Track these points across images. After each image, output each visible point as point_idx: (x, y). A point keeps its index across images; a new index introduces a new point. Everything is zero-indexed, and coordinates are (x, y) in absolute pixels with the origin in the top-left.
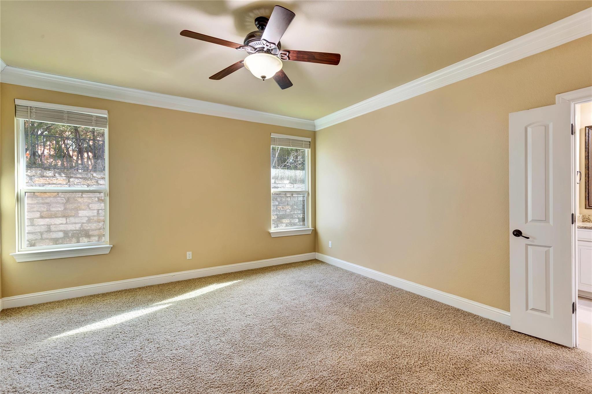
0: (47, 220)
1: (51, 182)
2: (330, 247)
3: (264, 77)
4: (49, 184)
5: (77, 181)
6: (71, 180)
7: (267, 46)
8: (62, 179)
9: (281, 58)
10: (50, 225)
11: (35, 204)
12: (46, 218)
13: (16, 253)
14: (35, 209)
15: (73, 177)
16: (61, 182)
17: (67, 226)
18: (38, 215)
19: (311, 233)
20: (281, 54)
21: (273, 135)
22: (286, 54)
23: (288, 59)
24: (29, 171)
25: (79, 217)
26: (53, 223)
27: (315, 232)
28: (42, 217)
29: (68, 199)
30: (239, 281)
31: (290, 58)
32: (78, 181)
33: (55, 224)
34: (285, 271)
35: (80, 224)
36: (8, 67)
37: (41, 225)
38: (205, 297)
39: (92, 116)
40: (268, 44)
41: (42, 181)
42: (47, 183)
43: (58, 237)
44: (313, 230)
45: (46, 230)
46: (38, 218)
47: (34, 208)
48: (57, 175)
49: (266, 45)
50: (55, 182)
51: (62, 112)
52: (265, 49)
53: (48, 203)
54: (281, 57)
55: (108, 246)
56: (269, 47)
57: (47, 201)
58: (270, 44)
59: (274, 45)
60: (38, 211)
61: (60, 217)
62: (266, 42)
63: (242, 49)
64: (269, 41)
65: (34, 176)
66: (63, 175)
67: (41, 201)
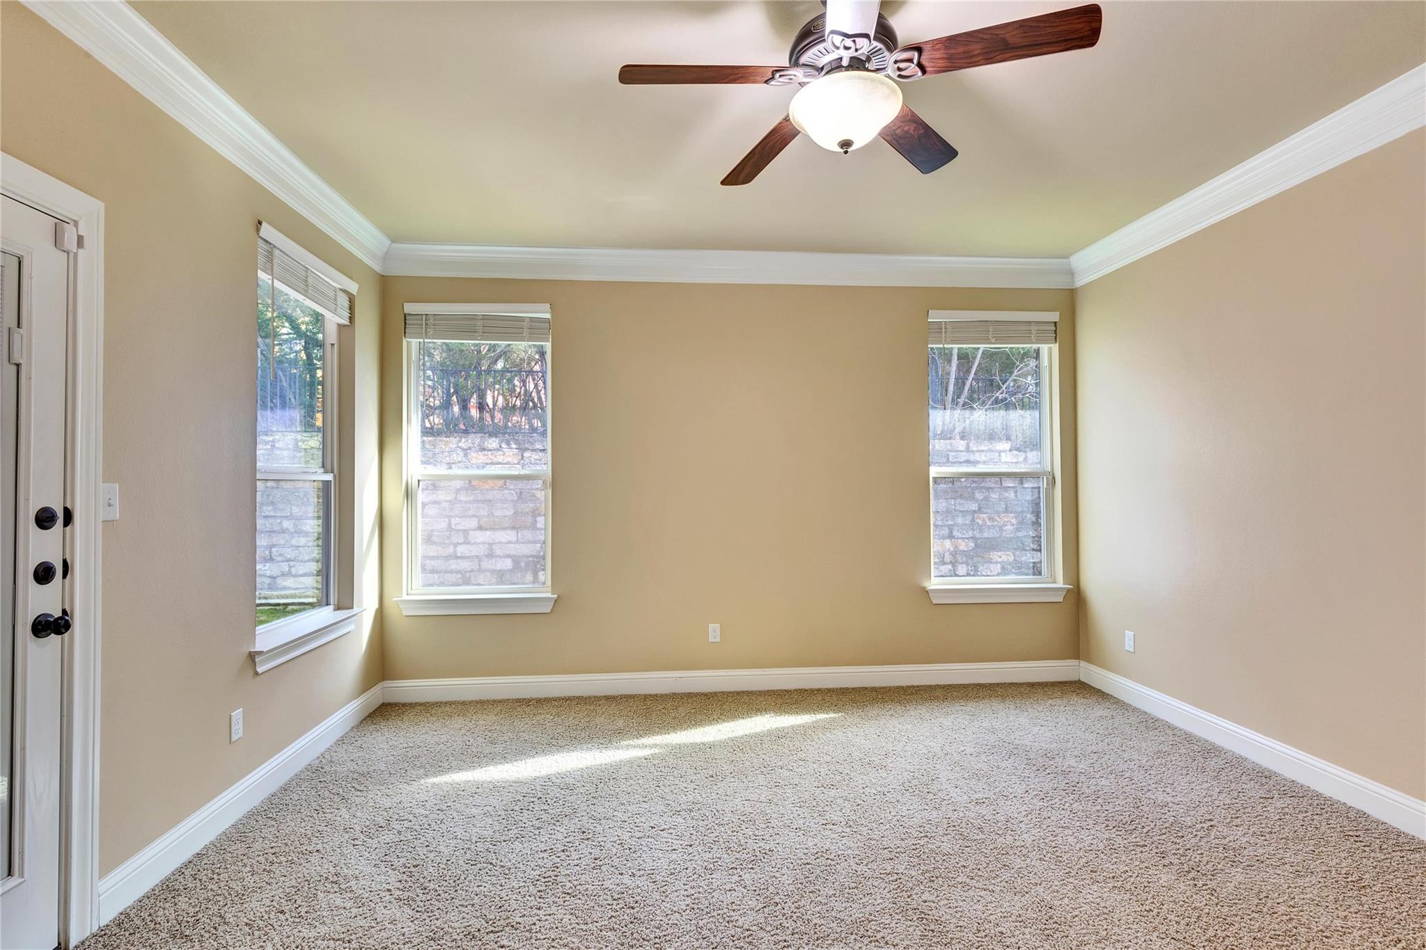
0: (488, 533)
1: (495, 460)
2: (1127, 648)
3: (846, 144)
4: (492, 463)
5: (535, 456)
6: (526, 454)
7: (847, 48)
8: (511, 454)
9: (900, 76)
10: (492, 544)
11: (470, 502)
12: (486, 530)
13: (401, 597)
14: (470, 513)
15: (528, 449)
16: (509, 459)
17: (517, 546)
18: (474, 523)
19: (1061, 600)
20: (896, 62)
21: (935, 317)
22: (910, 60)
23: (920, 73)
24: (463, 440)
25: (538, 529)
26: (497, 541)
27: (1076, 599)
28: (480, 528)
29: (521, 493)
30: (832, 715)
31: (928, 69)
32: (537, 457)
33: (500, 543)
34: (971, 707)
35: (539, 545)
36: (394, 245)
37: (479, 543)
38: (737, 745)
39: (522, 319)
40: (848, 42)
41: (481, 457)
42: (488, 461)
43: (505, 568)
44: (1069, 590)
45: (486, 554)
46: (474, 530)
47: (469, 509)
48: (504, 445)
49: (842, 47)
50: (500, 459)
51: (473, 318)
52: (845, 63)
53: (490, 501)
54: (898, 73)
55: (549, 595)
56: (853, 49)
57: (489, 497)
58: (854, 41)
59: (865, 41)
60: (474, 516)
61: (505, 529)
62: (842, 38)
63: (781, 79)
64: (850, 33)
65: (470, 448)
66: (514, 446)
67: (480, 497)
